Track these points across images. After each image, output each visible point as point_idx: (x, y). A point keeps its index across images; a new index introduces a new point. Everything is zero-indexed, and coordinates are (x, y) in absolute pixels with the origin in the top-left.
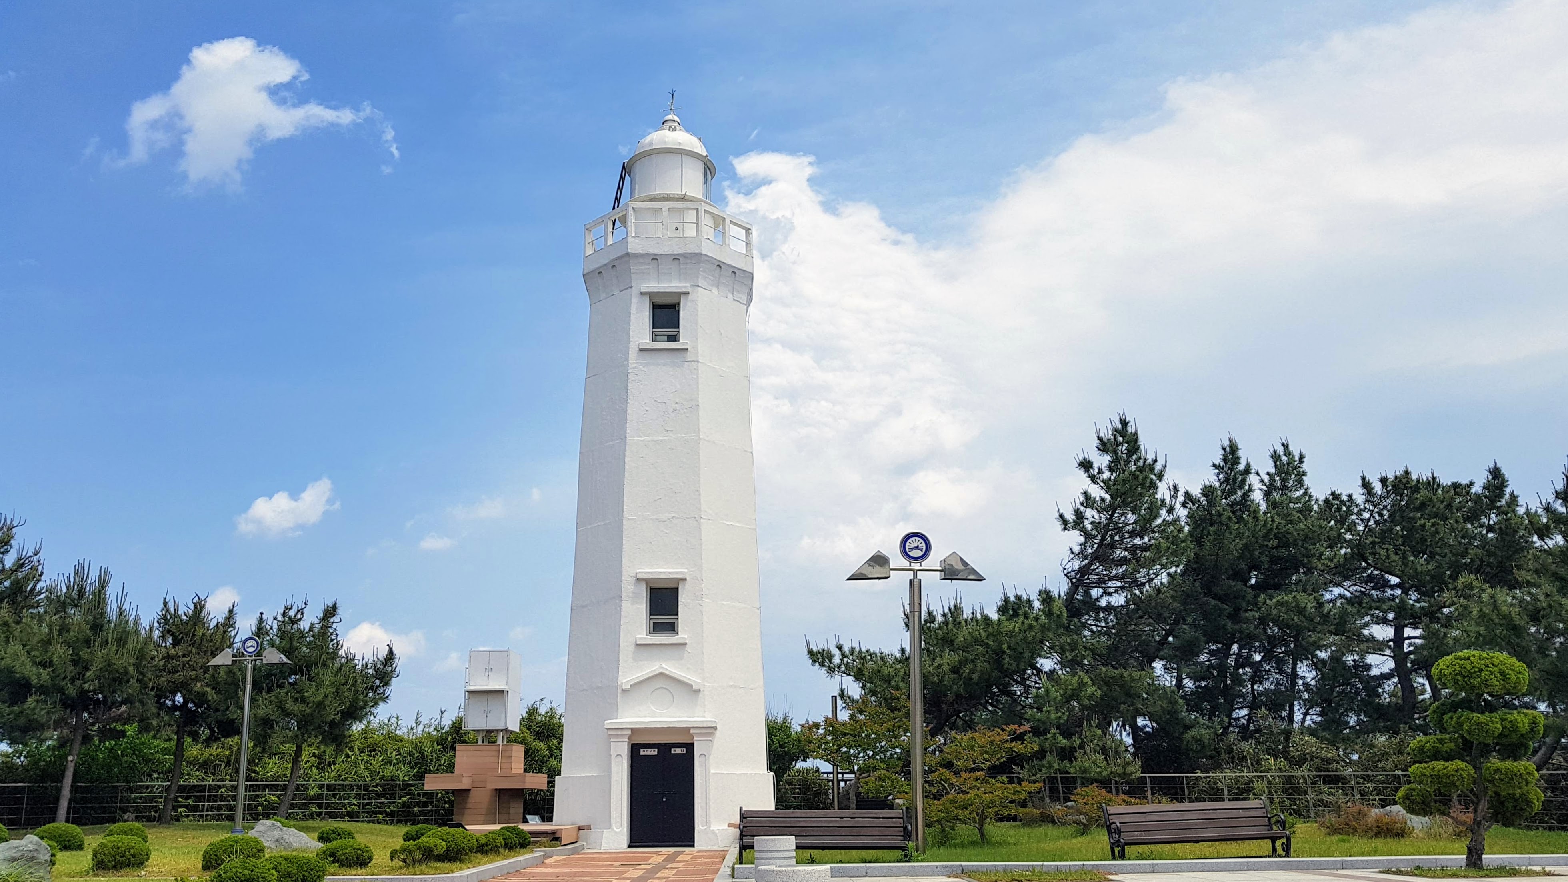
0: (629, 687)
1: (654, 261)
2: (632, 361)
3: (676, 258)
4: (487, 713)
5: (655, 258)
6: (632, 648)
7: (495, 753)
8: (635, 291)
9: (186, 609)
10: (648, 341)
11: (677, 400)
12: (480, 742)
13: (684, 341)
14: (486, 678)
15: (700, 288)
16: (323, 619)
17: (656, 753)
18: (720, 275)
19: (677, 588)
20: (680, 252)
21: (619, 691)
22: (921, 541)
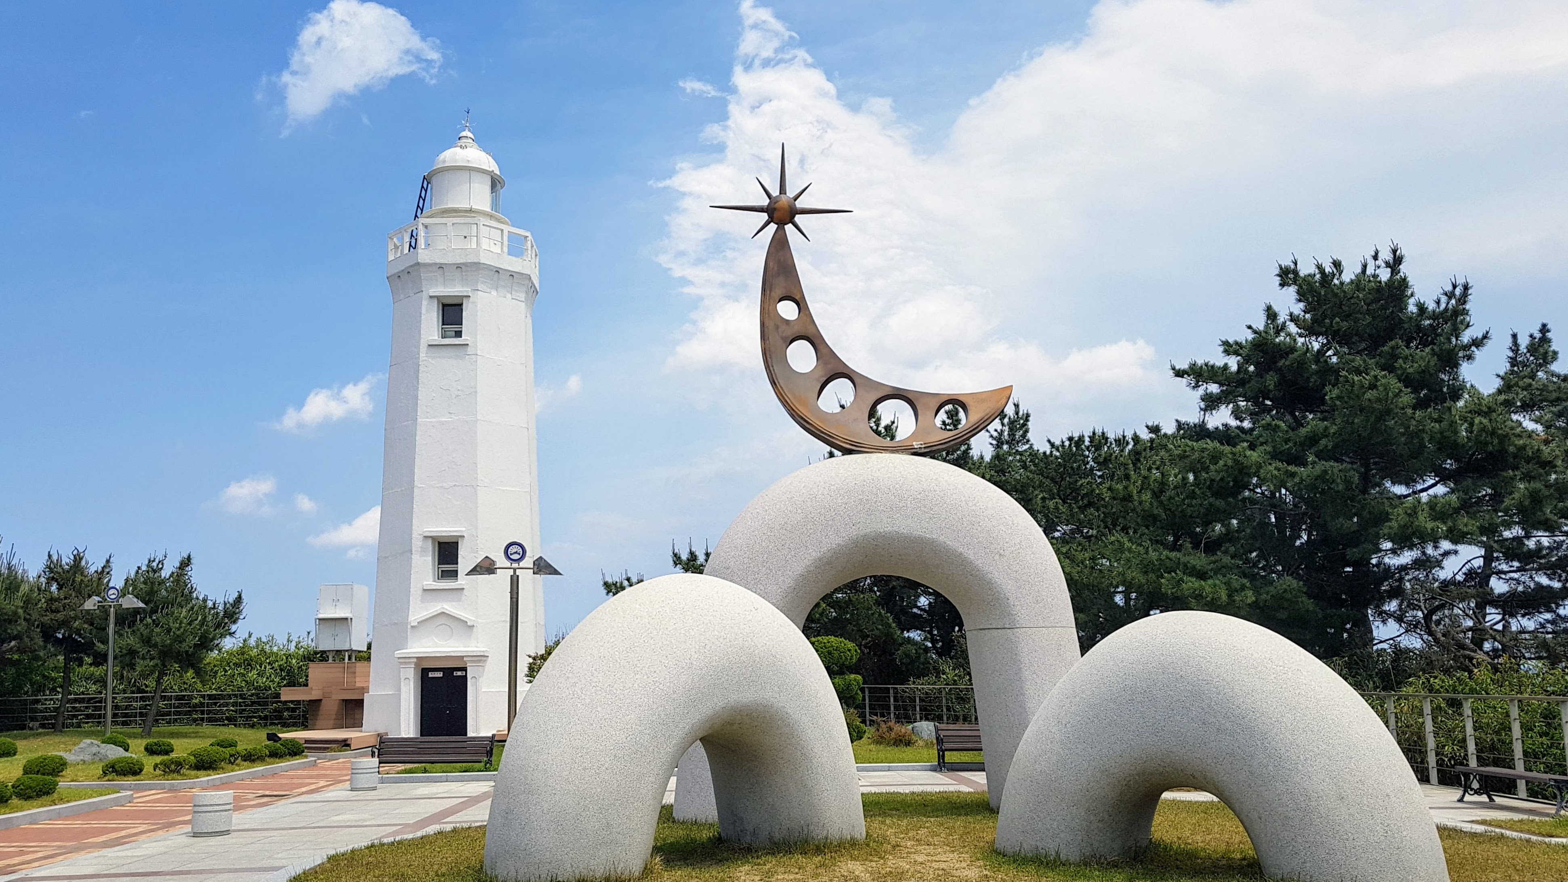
0: (416, 624)
1: (441, 269)
2: (422, 355)
3: (459, 267)
4: (335, 636)
5: (441, 267)
6: (420, 592)
7: (342, 670)
8: (425, 295)
9: (68, 561)
10: (436, 338)
11: (459, 388)
12: (330, 661)
13: (465, 338)
14: (333, 608)
15: (479, 292)
16: (180, 568)
17: (441, 675)
18: (499, 279)
19: (458, 543)
20: (462, 261)
21: (409, 627)
22: (519, 548)
